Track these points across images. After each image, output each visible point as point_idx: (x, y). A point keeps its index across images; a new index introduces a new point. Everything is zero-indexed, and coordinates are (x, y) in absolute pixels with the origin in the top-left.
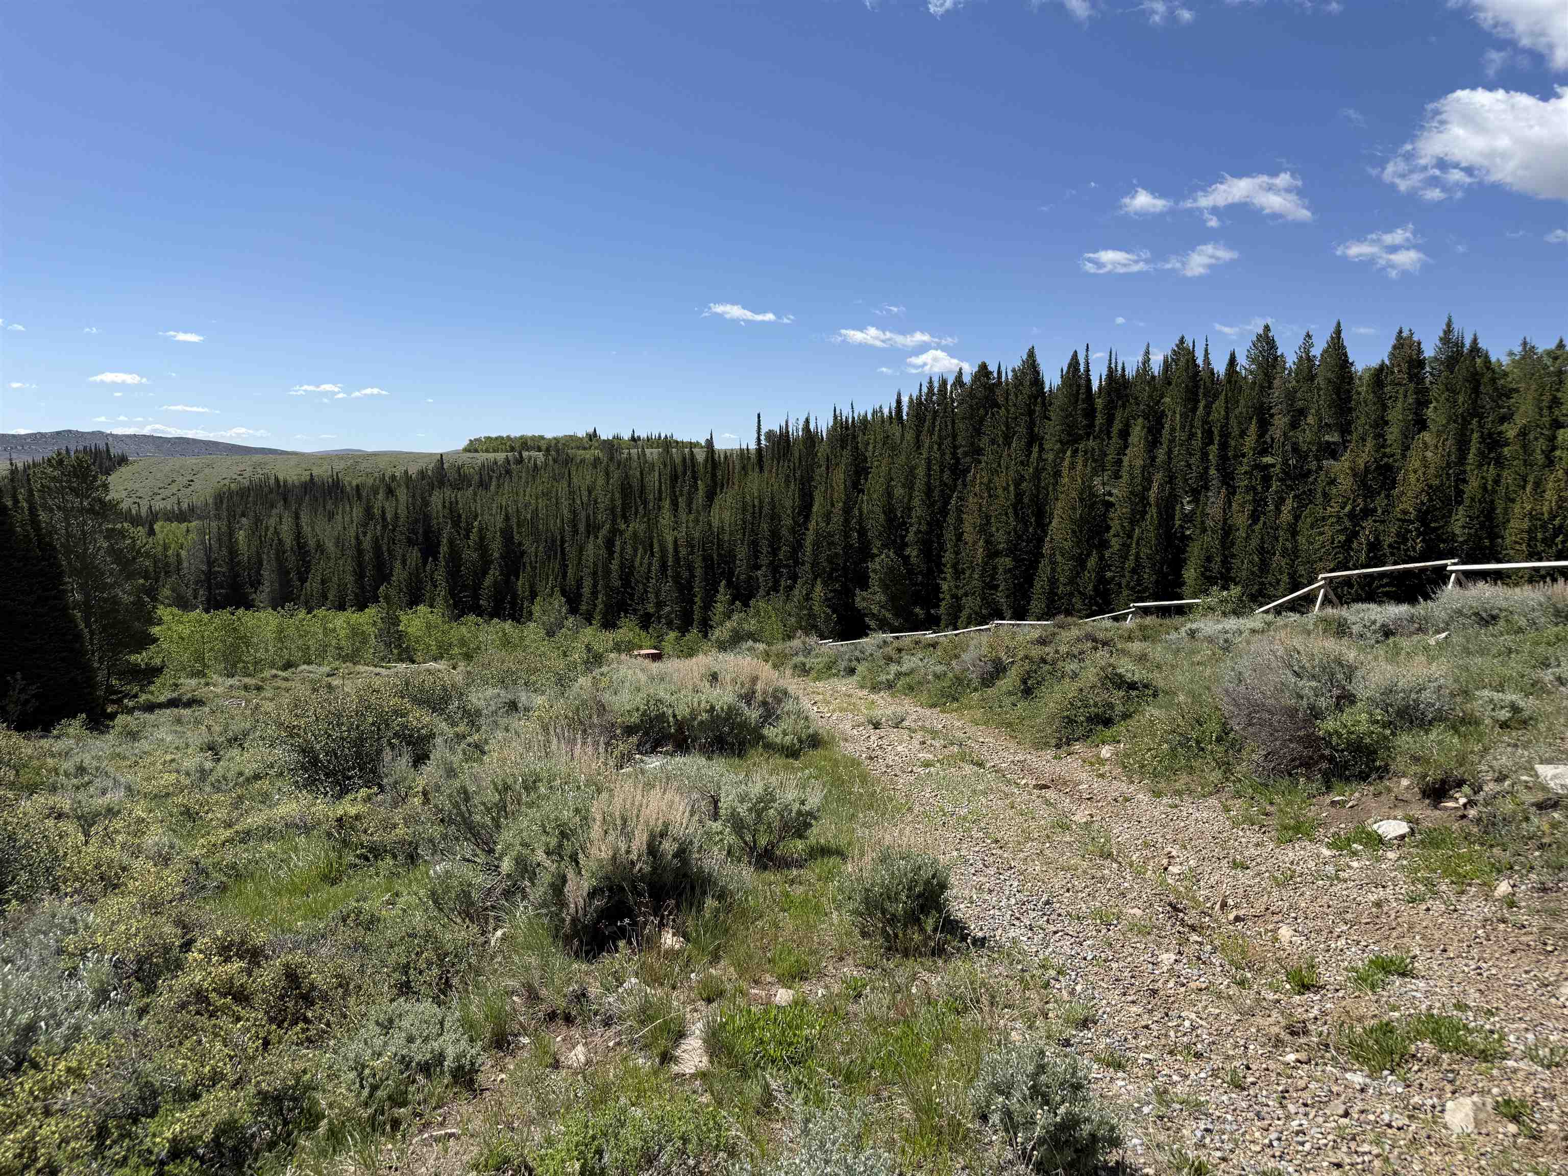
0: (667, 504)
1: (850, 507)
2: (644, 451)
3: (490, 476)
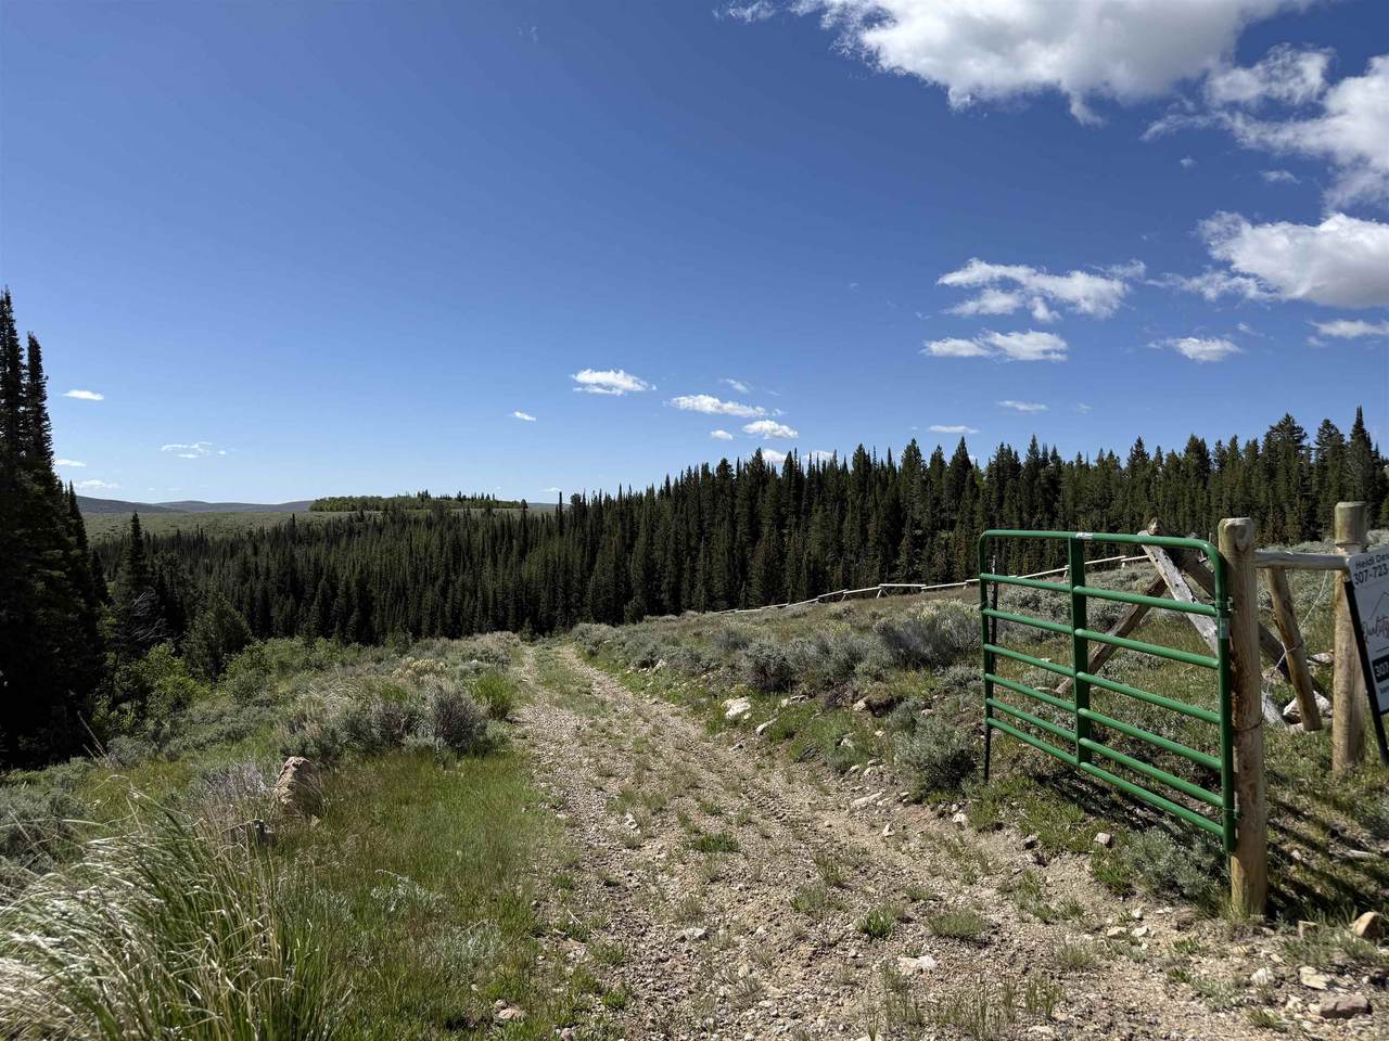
0: (488, 561)
1: (620, 565)
2: (469, 511)
3: (335, 532)
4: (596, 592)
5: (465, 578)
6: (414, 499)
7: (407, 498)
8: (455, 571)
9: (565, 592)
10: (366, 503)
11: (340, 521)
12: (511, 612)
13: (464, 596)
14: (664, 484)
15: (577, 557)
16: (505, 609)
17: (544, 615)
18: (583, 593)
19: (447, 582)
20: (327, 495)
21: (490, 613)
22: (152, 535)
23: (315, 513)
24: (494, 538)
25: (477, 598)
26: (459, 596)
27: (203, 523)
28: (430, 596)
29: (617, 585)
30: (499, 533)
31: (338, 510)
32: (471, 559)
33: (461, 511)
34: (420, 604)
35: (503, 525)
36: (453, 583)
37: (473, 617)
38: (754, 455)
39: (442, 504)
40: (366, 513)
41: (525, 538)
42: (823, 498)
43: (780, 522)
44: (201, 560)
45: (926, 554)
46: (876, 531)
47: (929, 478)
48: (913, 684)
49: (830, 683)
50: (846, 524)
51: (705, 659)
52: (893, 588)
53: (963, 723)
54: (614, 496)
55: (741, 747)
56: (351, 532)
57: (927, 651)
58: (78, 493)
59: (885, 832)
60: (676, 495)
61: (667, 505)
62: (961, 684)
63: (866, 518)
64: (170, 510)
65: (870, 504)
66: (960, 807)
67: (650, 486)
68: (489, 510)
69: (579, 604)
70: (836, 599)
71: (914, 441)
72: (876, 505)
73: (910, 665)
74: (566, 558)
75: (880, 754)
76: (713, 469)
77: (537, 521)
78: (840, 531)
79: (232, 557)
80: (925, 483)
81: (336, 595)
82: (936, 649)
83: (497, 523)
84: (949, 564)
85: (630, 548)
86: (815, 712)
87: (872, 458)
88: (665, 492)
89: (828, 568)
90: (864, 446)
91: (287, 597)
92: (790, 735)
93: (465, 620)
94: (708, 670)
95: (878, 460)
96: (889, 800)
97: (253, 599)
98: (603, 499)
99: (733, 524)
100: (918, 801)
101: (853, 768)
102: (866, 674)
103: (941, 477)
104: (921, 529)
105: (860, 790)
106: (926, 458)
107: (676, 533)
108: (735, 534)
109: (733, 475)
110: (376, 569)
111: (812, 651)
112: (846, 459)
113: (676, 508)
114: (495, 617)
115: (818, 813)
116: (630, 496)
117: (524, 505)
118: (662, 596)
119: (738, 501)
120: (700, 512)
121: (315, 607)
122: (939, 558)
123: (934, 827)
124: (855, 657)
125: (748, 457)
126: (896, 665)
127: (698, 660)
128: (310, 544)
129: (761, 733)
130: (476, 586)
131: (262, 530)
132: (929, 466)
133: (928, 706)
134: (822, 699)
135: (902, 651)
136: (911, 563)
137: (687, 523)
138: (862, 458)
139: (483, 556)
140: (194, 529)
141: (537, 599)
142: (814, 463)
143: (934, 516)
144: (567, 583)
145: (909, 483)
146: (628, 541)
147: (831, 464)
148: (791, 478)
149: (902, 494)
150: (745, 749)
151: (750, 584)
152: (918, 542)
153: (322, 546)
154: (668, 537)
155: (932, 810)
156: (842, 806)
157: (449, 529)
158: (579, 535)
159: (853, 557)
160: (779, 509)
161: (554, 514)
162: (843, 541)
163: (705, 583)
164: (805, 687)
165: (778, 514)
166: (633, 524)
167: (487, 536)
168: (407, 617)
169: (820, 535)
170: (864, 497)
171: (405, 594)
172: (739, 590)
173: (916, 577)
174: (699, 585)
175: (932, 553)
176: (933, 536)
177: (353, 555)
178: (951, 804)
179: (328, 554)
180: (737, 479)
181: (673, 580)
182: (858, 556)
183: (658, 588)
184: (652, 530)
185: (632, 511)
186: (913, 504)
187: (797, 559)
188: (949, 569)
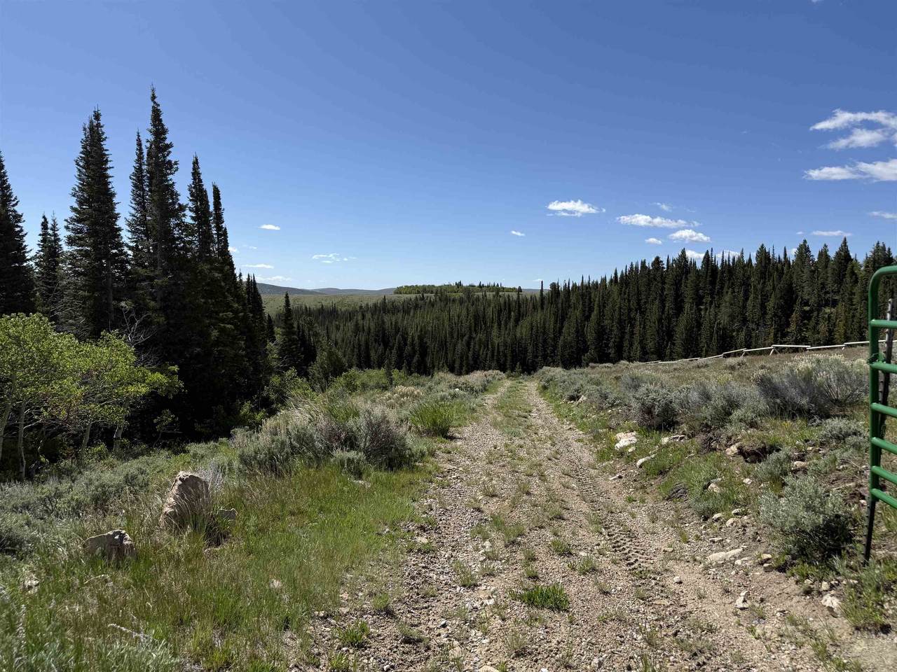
0: (496, 325)
1: (580, 333)
2: (485, 294)
3: (408, 307)
4: (564, 347)
5: (481, 336)
6: (453, 287)
7: (449, 286)
8: (475, 331)
9: (543, 346)
10: (425, 289)
11: (411, 299)
12: (509, 358)
13: (480, 347)
14: (613, 275)
15: (551, 325)
16: (505, 356)
17: (530, 361)
18: (555, 347)
19: (470, 338)
20: (403, 284)
21: (495, 358)
22: (308, 307)
23: (397, 295)
24: (500, 311)
25: (488, 349)
26: (477, 347)
27: (336, 301)
28: (460, 346)
29: (578, 343)
30: (503, 308)
31: (409, 293)
32: (485, 324)
33: (480, 294)
34: (454, 351)
35: (505, 303)
36: (474, 339)
37: (486, 360)
38: (680, 253)
39: (469, 290)
40: (425, 295)
41: (519, 311)
42: (733, 284)
43: (699, 300)
44: (334, 322)
45: (812, 323)
46: (774, 307)
47: (817, 268)
48: (788, 433)
49: (707, 426)
50: (749, 302)
52: (784, 348)
53: (839, 482)
54: (579, 284)
55: (620, 477)
56: (416, 307)
57: (804, 401)
58: (259, 280)
59: (739, 603)
60: (621, 283)
61: (615, 289)
62: (838, 438)
63: (765, 298)
64: (320, 293)
65: (769, 288)
66: (832, 587)
67: (603, 277)
68: (498, 293)
69: (553, 354)
70: (736, 355)
71: (805, 241)
72: (774, 288)
73: (786, 415)
74: (544, 324)
75: (745, 504)
76: (649, 263)
77: (527, 300)
78: (744, 307)
79: (350, 320)
80: (813, 272)
81: (406, 344)
82: (813, 400)
83: (502, 301)
84: (830, 332)
85: (587, 318)
86: (690, 453)
87: (771, 255)
88: (614, 281)
89: (734, 334)
90: (765, 246)
91: (380, 345)
92: (662, 472)
93: (481, 362)
95: (776, 256)
96: (748, 562)
97: (360, 345)
98: (571, 286)
99: (663, 302)
100: (782, 569)
101: (716, 516)
102: (741, 420)
103: (827, 267)
104: (809, 306)
105: (720, 541)
106: (815, 254)
107: (620, 308)
108: (663, 310)
109: (663, 268)
110: (430, 329)
111: (695, 396)
112: (751, 255)
113: (621, 291)
114: (498, 361)
115: (671, 563)
116: (589, 283)
117: (520, 290)
118: (610, 351)
119: (666, 286)
120: (639, 293)
121: (394, 351)
122: (823, 327)
123: (799, 606)
124: (732, 404)
125: (675, 255)
126: (772, 414)
127: (606, 398)
128: (393, 314)
129: (641, 467)
130: (488, 341)
131: (367, 305)
132: (816, 260)
133: (801, 458)
134: (699, 439)
135: (778, 401)
136: (800, 331)
137: (629, 301)
138: (763, 255)
139: (492, 323)
140: (331, 304)
141: (526, 350)
142: (726, 258)
143: (819, 296)
144: (545, 341)
145: (800, 272)
146: (587, 314)
147: (739, 258)
148: (707, 269)
149: (795, 280)
150: (624, 480)
151: (674, 344)
152: (806, 316)
153: (400, 315)
154: (614, 311)
155: (797, 582)
156: (698, 558)
157: (473, 305)
158: (554, 309)
159: (754, 326)
160: (697, 291)
161: (538, 296)
162: (747, 314)
163: (641, 342)
164: (685, 427)
165: (697, 295)
166: (591, 302)
167: (494, 309)
168: (447, 359)
169: (729, 310)
170: (764, 283)
171: (445, 344)
172: (665, 347)
173: (804, 340)
174: (636, 344)
175: (817, 324)
176: (819, 311)
177: (417, 321)
178: (821, 581)
179: (403, 320)
180: (667, 271)
181: (617, 340)
182: (758, 325)
183: (607, 345)
184: (603, 306)
185: (590, 293)
186: (803, 287)
187: (710, 327)
188: (830, 335)
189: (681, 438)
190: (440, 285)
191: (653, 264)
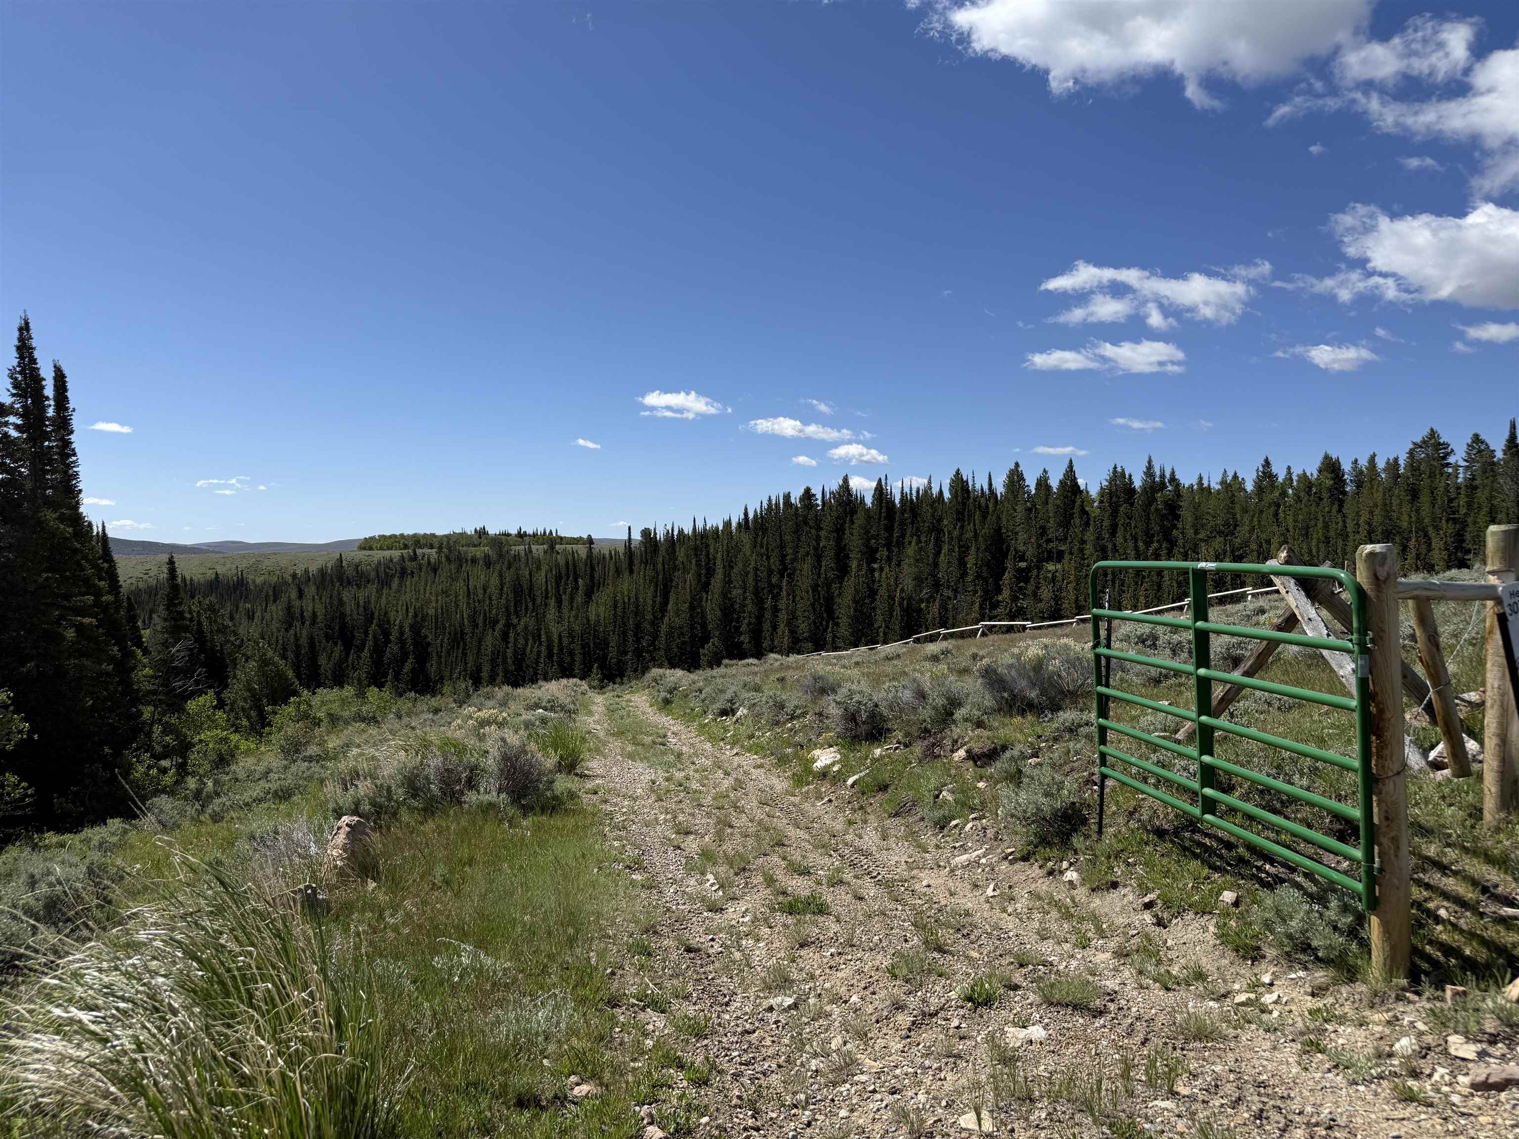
0: (552, 602)
1: (695, 606)
2: (530, 548)
3: (386, 574)
4: (670, 634)
5: (526, 621)
6: (471, 536)
7: (463, 535)
8: (517, 613)
9: (635, 635)
10: (418, 541)
11: (391, 560)
12: (578, 658)
13: (527, 641)
14: (742, 516)
15: (648, 597)
16: (571, 654)
17: (613, 661)
18: (655, 636)
19: (508, 625)
20: (376, 532)
21: (555, 658)
22: (188, 577)
23: (364, 552)
24: (559, 578)
25: (540, 643)
26: (522, 641)
27: (244, 565)
28: (490, 640)
29: (692, 627)
30: (563, 572)
31: (389, 549)
32: (534, 601)
33: (522, 548)
34: (479, 649)
35: (567, 563)
36: (515, 627)
37: (537, 664)
38: (841, 482)
39: (501, 541)
40: (419, 551)
41: (592, 577)
42: (918, 529)
43: (870, 555)
44: (241, 605)
45: (1031, 587)
46: (976, 565)
47: (1034, 505)
48: (1018, 731)
49: (926, 731)
50: (942, 557)
51: (789, 707)
52: (995, 626)
53: (1074, 773)
54: (688, 530)
55: (830, 801)
56: (403, 572)
57: (1033, 694)
58: (110, 534)
59: (990, 892)
60: (755, 527)
61: (746, 538)
62: (1071, 731)
63: (964, 550)
64: (212, 552)
65: (969, 535)
66: (1071, 864)
67: (727, 518)
68: (552, 547)
69: (651, 648)
70: (932, 639)
71: (1017, 464)
72: (976, 535)
73: (1015, 711)
74: (637, 598)
75: (982, 808)
76: (795, 498)
77: (604, 558)
78: (936, 565)
79: (275, 601)
80: (1029, 510)
81: (389, 641)
82: (1043, 692)
83: (561, 560)
84: (1057, 599)
85: (705, 586)
86: (911, 763)
87: (970, 485)
88: (744, 525)
89: (923, 605)
90: (962, 471)
91: (336, 644)
92: (884, 788)
93: (528, 666)
94: (793, 718)
95: (978, 487)
96: (993, 858)
97: (298, 647)
98: (676, 533)
99: (819, 558)
100: (1025, 859)
101: (954, 823)
102: (966, 720)
103: (1047, 503)
104: (1026, 561)
105: (961, 846)
106: (1031, 482)
107: (756, 569)
108: (820, 569)
109: (818, 505)
110: (431, 612)
111: (907, 695)
112: (943, 485)
113: (756, 542)
114: (561, 663)
115: (915, 872)
116: (705, 529)
117: (590, 541)
118: (742, 638)
119: (823, 533)
120: (782, 547)
121: (366, 653)
122: (1046, 593)
123: (1043, 886)
124: (954, 703)
125: (834, 485)
126: (999, 710)
127: (782, 707)
128: (359, 587)
129: (853, 786)
130: (539, 630)
131: (306, 571)
132: (1033, 492)
133: (1035, 755)
134: (918, 748)
135: (1006, 695)
136: (1015, 599)
137: (768, 558)
138: (960, 484)
139: (547, 597)
140: (234, 571)
141: (606, 643)
142: (907, 490)
143: (1039, 546)
144: (638, 625)
145: (1012, 511)
146: (703, 579)
147: (926, 491)
148: (881, 508)
149: (1004, 522)
150: (835, 803)
151: (837, 625)
152: (1023, 576)
153: (372, 589)
154: (747, 574)
155: (1040, 867)
156: (942, 864)
157: (509, 568)
158: (650, 573)
159: (950, 594)
160: (868, 541)
161: (621, 549)
162: (940, 575)
163: (788, 624)
164: (900, 735)
165: (867, 547)
166: (709, 560)
167: (549, 575)
168: (466, 663)
169: (914, 570)
170: (962, 527)
171: (462, 638)
172: (825, 630)
173: (1020, 614)
174: (782, 626)
175: (1038, 588)
176: (1039, 568)
177: (406, 597)
178: (1061, 861)
179: (379, 597)
180: (822, 509)
181: (753, 620)
182: (956, 591)
183: (738, 628)
184: (729, 566)
185: (707, 546)
186: (1016, 533)
187: (889, 596)
188: (1057, 604)
189: (896, 748)
190: (446, 532)
191: (801, 500)
